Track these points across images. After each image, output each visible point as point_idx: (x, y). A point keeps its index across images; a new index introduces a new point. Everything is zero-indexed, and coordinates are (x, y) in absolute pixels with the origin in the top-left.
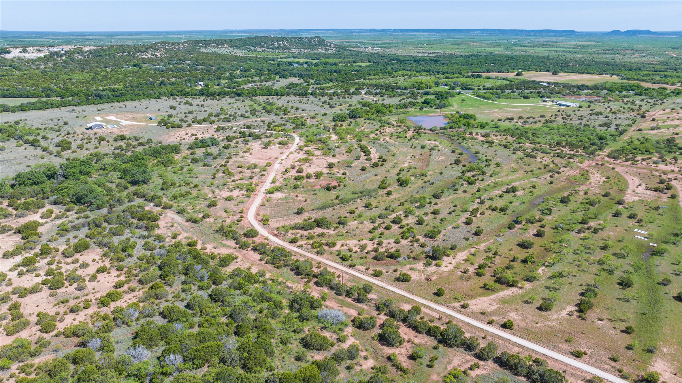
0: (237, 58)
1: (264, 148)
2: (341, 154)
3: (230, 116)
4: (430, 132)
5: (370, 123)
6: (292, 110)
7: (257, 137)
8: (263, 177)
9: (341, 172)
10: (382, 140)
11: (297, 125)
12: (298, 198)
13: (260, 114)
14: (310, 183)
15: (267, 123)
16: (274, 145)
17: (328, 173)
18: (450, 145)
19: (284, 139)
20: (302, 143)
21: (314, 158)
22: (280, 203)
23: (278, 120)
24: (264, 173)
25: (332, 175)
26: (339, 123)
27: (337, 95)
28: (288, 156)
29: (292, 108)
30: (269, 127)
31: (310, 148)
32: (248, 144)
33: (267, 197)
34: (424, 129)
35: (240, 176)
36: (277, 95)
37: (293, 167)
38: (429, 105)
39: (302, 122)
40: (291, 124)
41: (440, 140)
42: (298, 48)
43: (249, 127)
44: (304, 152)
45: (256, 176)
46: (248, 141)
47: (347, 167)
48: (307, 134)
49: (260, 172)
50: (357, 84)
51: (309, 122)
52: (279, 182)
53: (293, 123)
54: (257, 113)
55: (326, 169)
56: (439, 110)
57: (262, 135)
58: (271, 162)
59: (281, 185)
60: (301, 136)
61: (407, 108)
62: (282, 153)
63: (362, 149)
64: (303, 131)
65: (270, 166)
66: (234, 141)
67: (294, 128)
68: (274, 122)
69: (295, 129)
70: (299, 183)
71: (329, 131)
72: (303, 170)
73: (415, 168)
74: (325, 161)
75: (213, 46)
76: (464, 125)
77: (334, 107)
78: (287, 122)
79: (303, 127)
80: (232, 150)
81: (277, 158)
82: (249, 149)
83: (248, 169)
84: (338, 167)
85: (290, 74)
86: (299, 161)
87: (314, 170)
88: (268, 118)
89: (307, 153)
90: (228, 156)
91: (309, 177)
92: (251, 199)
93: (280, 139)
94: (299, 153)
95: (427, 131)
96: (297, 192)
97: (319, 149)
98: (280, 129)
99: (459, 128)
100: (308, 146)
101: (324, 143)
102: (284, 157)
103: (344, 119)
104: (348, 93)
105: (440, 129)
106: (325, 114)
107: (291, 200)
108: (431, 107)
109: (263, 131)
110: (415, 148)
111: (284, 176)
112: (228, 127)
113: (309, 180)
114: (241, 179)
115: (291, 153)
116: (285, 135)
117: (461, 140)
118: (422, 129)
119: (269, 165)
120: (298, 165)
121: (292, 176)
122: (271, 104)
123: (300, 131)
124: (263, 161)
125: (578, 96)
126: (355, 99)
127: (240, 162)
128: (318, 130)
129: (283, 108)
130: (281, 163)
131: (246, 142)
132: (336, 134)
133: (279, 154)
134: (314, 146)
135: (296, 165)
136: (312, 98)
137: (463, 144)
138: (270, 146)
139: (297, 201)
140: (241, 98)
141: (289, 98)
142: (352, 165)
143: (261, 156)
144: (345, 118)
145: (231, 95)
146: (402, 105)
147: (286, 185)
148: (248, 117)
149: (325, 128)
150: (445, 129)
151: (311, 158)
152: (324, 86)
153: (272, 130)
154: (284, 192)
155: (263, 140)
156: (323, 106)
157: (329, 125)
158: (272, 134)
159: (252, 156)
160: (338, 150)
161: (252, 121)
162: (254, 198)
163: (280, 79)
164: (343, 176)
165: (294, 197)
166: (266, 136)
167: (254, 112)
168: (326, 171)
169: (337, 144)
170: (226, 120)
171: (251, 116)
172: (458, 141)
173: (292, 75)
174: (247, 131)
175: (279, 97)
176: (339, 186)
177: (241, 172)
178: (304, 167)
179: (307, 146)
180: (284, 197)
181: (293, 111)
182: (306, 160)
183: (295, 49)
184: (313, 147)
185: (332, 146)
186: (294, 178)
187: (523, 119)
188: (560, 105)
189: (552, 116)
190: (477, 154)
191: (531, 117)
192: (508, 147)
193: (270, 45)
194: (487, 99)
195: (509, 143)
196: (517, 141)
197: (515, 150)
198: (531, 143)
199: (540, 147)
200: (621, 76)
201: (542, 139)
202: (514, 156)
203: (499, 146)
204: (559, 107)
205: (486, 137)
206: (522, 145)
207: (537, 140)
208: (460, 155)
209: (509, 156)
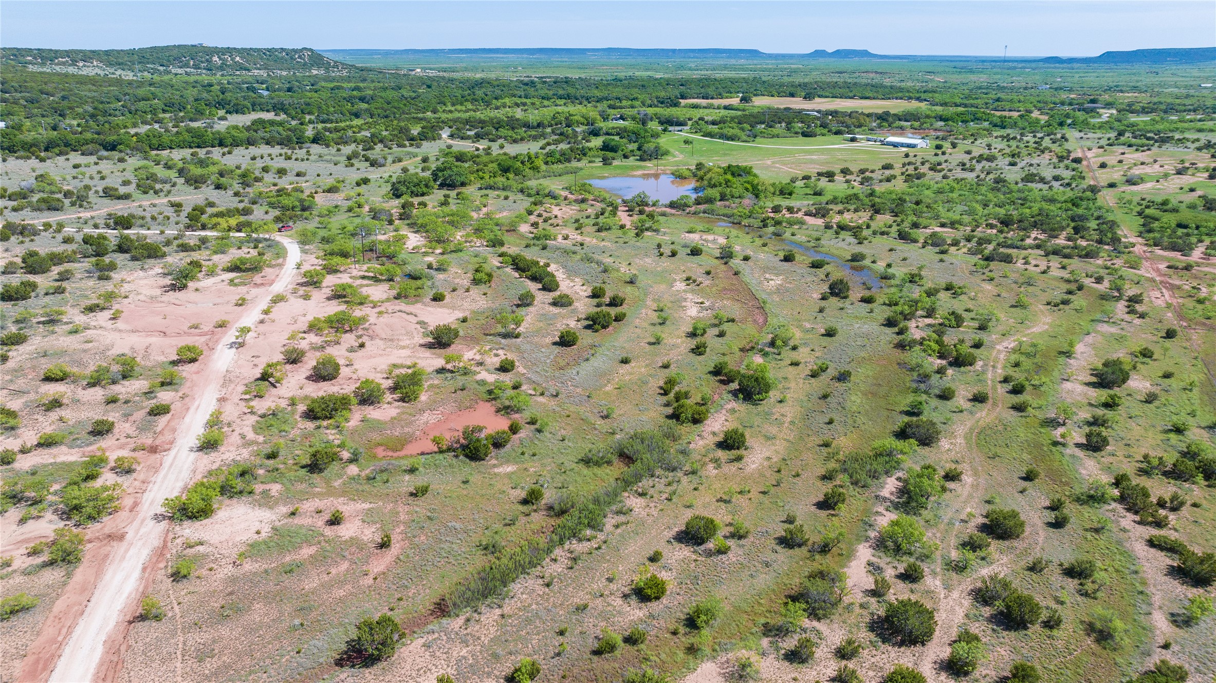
0: (119, 82)
1: (173, 288)
2: (460, 292)
3: (67, 194)
4: (673, 211)
5: (499, 197)
6: (265, 175)
7: (152, 252)
8: (163, 420)
9: (496, 361)
10: (560, 238)
11: (284, 208)
12: (347, 531)
13: (167, 187)
14: (377, 426)
15: (187, 209)
16: (211, 273)
17: (441, 371)
18: (760, 241)
19: (248, 253)
20: (313, 262)
21: (365, 311)
22: (251, 579)
23: (225, 200)
24: (165, 396)
25: (461, 380)
26: (416, 200)
27: (381, 141)
28: (266, 312)
29: (265, 170)
30: (195, 219)
31: (344, 279)
32: (108, 278)
33: (175, 548)
34: (654, 205)
35: (48, 424)
36: (221, 144)
37: (294, 358)
38: (620, 155)
39: (301, 201)
40: (266, 208)
41: (720, 231)
42: (266, 69)
43: (123, 223)
44: (327, 292)
45: (127, 416)
46: (112, 267)
47: (506, 336)
48: (322, 233)
49: (149, 394)
50: (421, 119)
51: (321, 200)
52: (235, 438)
53: (272, 205)
54: (158, 186)
55: (427, 353)
56: (651, 164)
57: (168, 243)
58: (197, 341)
59: (245, 453)
60: (304, 240)
61: (569, 160)
62: (241, 303)
63: (517, 268)
64: (311, 226)
65: (193, 360)
66: (56, 270)
67: (277, 219)
68: (212, 205)
69: (282, 223)
70: (332, 436)
71: (391, 222)
72: (337, 367)
73: (733, 321)
74: (414, 320)
75: (64, 64)
76: (745, 190)
77: (383, 165)
78: (254, 203)
79: (306, 214)
80: (36, 306)
81: (222, 325)
82: (110, 296)
83: (92, 385)
84: (472, 340)
85: (253, 105)
86: (313, 327)
87: (383, 363)
88: (190, 198)
89: (338, 295)
90: (13, 329)
91: (368, 398)
92: (81, 573)
93: (234, 254)
94: (306, 297)
95: (668, 210)
96: (331, 492)
97: (376, 280)
98: (233, 222)
99: (741, 198)
100: (336, 271)
101: (390, 257)
102: (251, 317)
103: (425, 190)
104: (404, 137)
106: (366, 181)
107: (307, 552)
108: (626, 157)
109: (171, 232)
110: (674, 254)
111: (262, 406)
112: (47, 226)
113: (374, 413)
114: (47, 443)
115: (278, 299)
116: (249, 240)
119: (188, 357)
120: (315, 348)
121: (293, 403)
122: (202, 163)
123: (299, 226)
124: (167, 341)
125: (900, 131)
126: (430, 149)
127: (63, 353)
128: (357, 221)
129: (238, 172)
130: (242, 345)
131: (103, 272)
132: (417, 227)
133: (231, 308)
134: (357, 270)
135: (304, 345)
136: (316, 149)
138: (193, 278)
139: (342, 549)
140: (116, 155)
141: (253, 150)
142: (521, 329)
143: (158, 320)
144: (427, 186)
145: (84, 148)
146: (558, 156)
147: (272, 456)
148: (126, 197)
149: (375, 214)
150: (704, 202)
151: (358, 313)
152: (343, 125)
153: (204, 227)
154: (267, 500)
155: (169, 259)
156: (352, 165)
157: (386, 206)
158: (204, 241)
159: (120, 324)
160: (441, 276)
161: (140, 204)
162: (102, 561)
163: (228, 116)
164: (507, 379)
165: (320, 522)
166: (184, 248)
167: (147, 185)
168: (431, 361)
169: (429, 259)
170: (43, 206)
171: (137, 194)
173: (255, 107)
174: (112, 235)
175: (226, 150)
176: (514, 429)
177: (56, 404)
178: (338, 353)
179: (332, 271)
180: (266, 531)
181: (269, 178)
182: (339, 324)
183: (259, 69)
184: (355, 273)
185: (417, 265)
186: (302, 408)
187: (852, 173)
188: (895, 145)
189: (904, 165)
190: (858, 261)
191: (867, 170)
192: (913, 236)
193: (202, 62)
194: (733, 140)
195: (890, 226)
196: (902, 221)
197: (934, 245)
198: (943, 225)
199: (975, 233)
200: (925, 100)
201: (950, 214)
202: (954, 261)
203: (878, 236)
204: (896, 150)
205: (823, 216)
206: (928, 231)
207: (946, 216)
208: (817, 267)
209: (941, 261)
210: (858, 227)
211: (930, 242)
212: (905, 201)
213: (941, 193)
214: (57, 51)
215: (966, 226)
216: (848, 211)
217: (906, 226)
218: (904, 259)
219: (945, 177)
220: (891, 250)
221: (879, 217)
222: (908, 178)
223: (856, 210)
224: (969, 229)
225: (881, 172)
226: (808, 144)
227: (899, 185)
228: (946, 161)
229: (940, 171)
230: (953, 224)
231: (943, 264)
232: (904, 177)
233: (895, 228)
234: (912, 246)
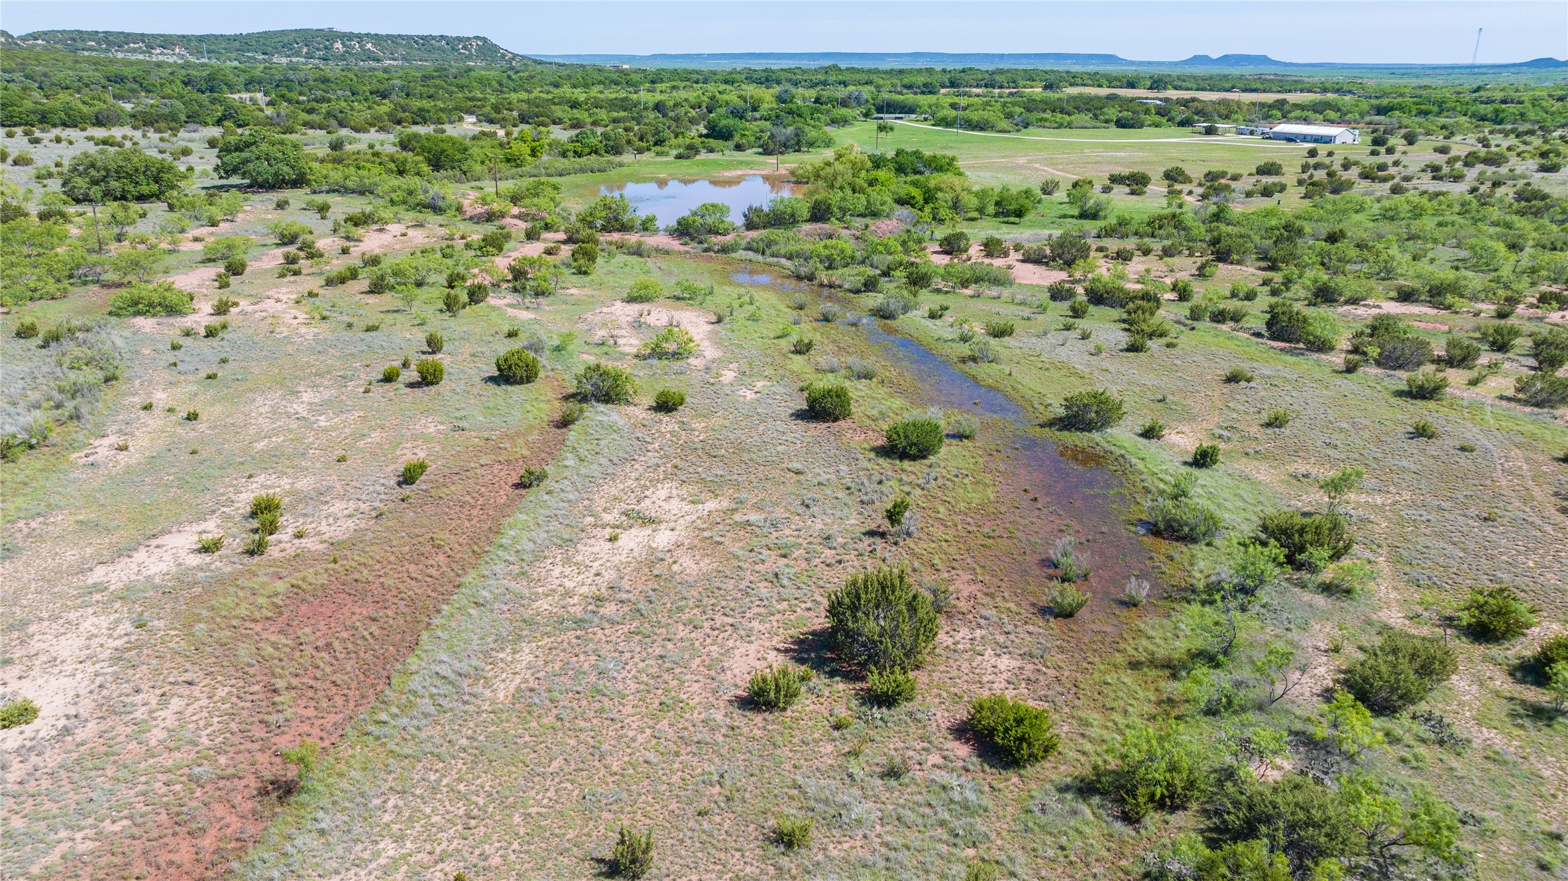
4: (675, 245)
18: (807, 331)
34: (644, 229)
38: (731, 144)
41: (725, 295)
42: (406, 60)
56: (772, 160)
75: (134, 51)
76: (901, 202)
95: (661, 240)
99: (875, 215)
105: (750, 226)
108: (739, 147)
117: (890, 292)
118: (624, 228)
137: (915, 321)
146: (593, 140)
150: (779, 219)
172: (873, 300)
183: (396, 60)
187: (1188, 180)
188: (1290, 138)
189: (1305, 168)
190: (1088, 427)
191: (1223, 174)
192: (1318, 329)
193: (318, 50)
194: (982, 129)
195: (1250, 296)
196: (1288, 282)
197: (1389, 361)
198: (1406, 296)
199: (1512, 321)
200: (1350, 92)
201: (1424, 266)
202: (1471, 433)
203: (1205, 324)
204: (1292, 145)
205: (1069, 264)
206: (1361, 311)
207: (1409, 274)
208: (904, 455)
209: (1421, 432)
210: (1146, 297)
211: (1373, 351)
212: (1300, 232)
213: (1392, 219)
214: (129, 34)
215: (1474, 298)
216: (1146, 252)
217: (1297, 301)
218: (1275, 423)
219: (1395, 190)
220: (1233, 379)
221: (1222, 268)
222: (1312, 189)
223: (1167, 253)
224: (1488, 308)
225: (1253, 179)
226: (1120, 137)
227: (1291, 203)
228: (1396, 164)
229: (1384, 180)
230: (1437, 294)
231: (1432, 448)
232: (1303, 190)
233: (1264, 300)
234: (1308, 363)
